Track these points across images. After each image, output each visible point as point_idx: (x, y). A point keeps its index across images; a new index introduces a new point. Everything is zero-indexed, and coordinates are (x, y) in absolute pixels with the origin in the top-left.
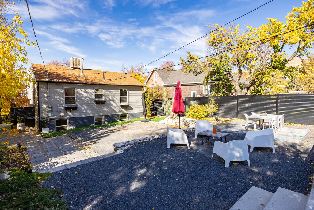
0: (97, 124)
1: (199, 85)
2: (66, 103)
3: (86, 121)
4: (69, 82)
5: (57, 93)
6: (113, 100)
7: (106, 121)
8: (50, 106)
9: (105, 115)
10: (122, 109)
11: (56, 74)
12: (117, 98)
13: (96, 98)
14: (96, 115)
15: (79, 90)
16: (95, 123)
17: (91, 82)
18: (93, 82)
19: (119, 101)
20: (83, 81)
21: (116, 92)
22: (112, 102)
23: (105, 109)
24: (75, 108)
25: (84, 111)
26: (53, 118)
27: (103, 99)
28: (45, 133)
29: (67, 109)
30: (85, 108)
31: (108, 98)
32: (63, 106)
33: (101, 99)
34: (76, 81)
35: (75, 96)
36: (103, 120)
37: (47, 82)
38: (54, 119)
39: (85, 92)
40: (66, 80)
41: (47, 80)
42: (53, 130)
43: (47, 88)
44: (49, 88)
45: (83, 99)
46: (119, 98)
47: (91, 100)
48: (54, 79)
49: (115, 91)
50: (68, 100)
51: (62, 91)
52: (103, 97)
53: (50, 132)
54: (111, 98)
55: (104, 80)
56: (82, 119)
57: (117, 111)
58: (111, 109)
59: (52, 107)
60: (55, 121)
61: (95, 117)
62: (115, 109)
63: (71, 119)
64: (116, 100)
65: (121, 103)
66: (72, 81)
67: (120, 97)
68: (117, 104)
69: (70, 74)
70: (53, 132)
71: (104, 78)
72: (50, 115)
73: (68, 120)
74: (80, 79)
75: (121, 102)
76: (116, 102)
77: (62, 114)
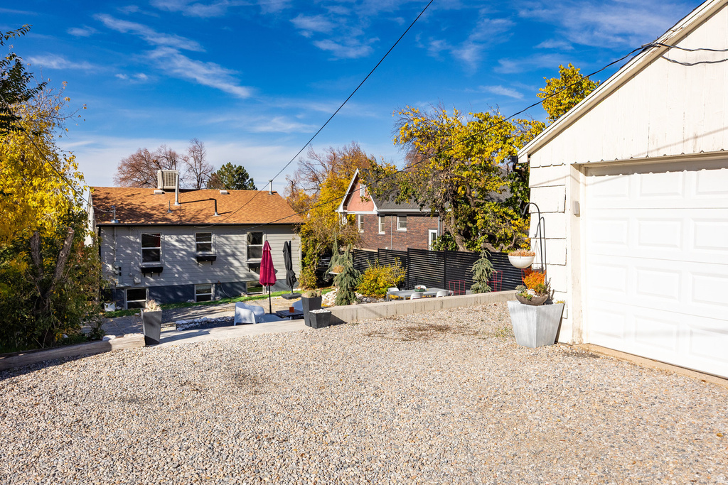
0: (199, 299)
2: (144, 261)
3: (180, 294)
4: (149, 223)
5: (129, 243)
7: (216, 294)
8: (117, 267)
9: (215, 284)
10: (252, 272)
11: (130, 207)
12: (241, 250)
13: (198, 249)
14: (200, 282)
15: (167, 238)
16: (196, 298)
17: (189, 221)
18: (193, 220)
19: (245, 257)
20: (175, 219)
21: (240, 239)
23: (217, 272)
24: (159, 270)
25: (176, 275)
26: (122, 286)
27: (213, 252)
28: (109, 312)
29: (146, 271)
30: (177, 270)
31: (223, 250)
32: (139, 266)
33: (208, 253)
34: (161, 221)
35: (160, 248)
36: (212, 293)
37: (112, 226)
38: (123, 289)
39: (177, 241)
40: (143, 221)
41: (113, 222)
42: (122, 306)
43: (113, 235)
44: (117, 236)
45: (175, 253)
46: (245, 251)
47: (190, 254)
48: (124, 220)
49: (237, 235)
50: (147, 255)
51: (138, 240)
53: (116, 310)
54: (228, 251)
55: (216, 214)
56: (173, 289)
57: (241, 276)
58: (230, 271)
59: (120, 268)
60: (125, 292)
61: (196, 286)
62: (237, 273)
63: (152, 289)
64: (238, 253)
65: (249, 260)
66: (154, 221)
67: (248, 247)
68: (242, 261)
69: (154, 205)
70: (121, 310)
71: (216, 210)
72: (117, 281)
73: (147, 291)
74: (169, 216)
75: (249, 257)
76: (239, 258)
77: (137, 280)
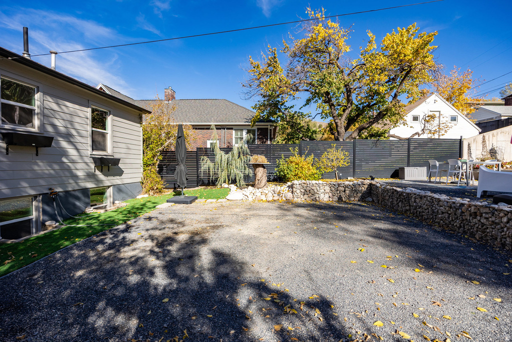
1: (224, 129)
6: (68, 137)
9: (42, 194)
10: (98, 173)
21: (79, 113)
22: (64, 144)
23: (41, 167)
27: (35, 127)
31: (54, 126)
33: (27, 128)
36: (34, 215)
49: (77, 107)
52: (36, 122)
54: (62, 129)
57: (81, 175)
64: (77, 138)
65: (95, 153)
67: (92, 131)
68: (83, 152)
75: (93, 149)
76: (79, 146)
